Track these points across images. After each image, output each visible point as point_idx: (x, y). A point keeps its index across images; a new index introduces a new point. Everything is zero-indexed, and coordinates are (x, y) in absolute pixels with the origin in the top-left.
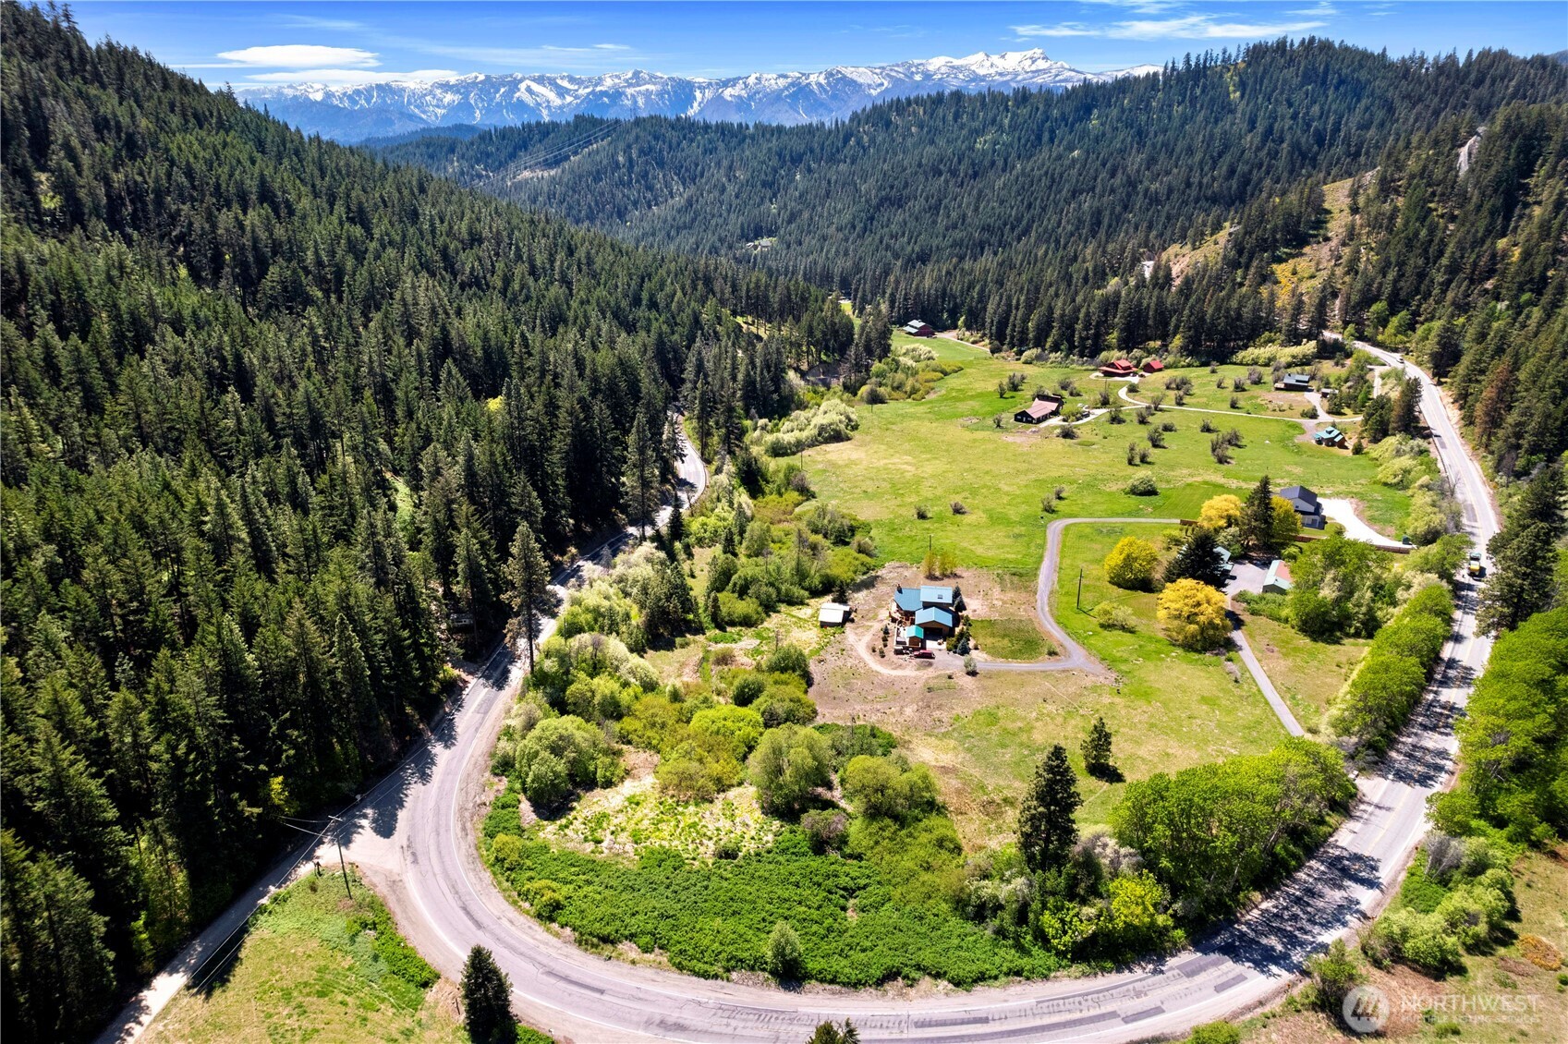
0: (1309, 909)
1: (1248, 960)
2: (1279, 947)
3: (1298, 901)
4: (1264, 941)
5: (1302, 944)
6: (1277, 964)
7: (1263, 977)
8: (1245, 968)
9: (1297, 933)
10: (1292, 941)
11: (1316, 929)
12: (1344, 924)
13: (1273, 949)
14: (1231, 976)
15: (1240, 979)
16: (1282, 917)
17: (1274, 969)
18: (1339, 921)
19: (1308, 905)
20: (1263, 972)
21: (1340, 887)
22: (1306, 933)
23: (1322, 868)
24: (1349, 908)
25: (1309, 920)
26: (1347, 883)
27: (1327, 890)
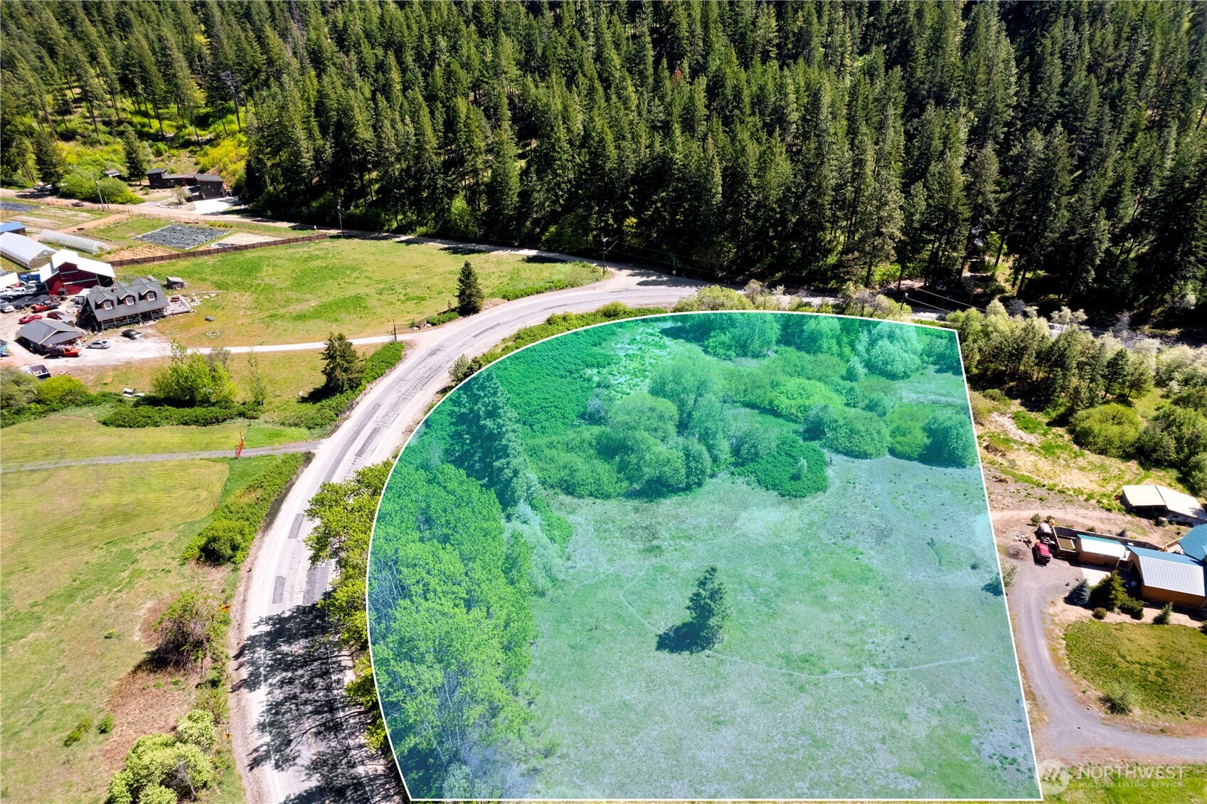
0: (310, 708)
1: (291, 617)
2: (285, 648)
3: (331, 706)
4: (303, 642)
5: (273, 669)
6: (268, 634)
7: (265, 615)
8: (286, 608)
9: (290, 674)
10: (282, 663)
11: (279, 695)
12: (262, 727)
13: (289, 642)
14: (286, 595)
15: (277, 597)
16: (321, 676)
17: (266, 628)
18: (271, 724)
19: (316, 712)
20: (270, 619)
21: (315, 766)
22: (283, 683)
23: (360, 770)
24: (278, 750)
25: (295, 697)
26: (314, 782)
27: (322, 747)
